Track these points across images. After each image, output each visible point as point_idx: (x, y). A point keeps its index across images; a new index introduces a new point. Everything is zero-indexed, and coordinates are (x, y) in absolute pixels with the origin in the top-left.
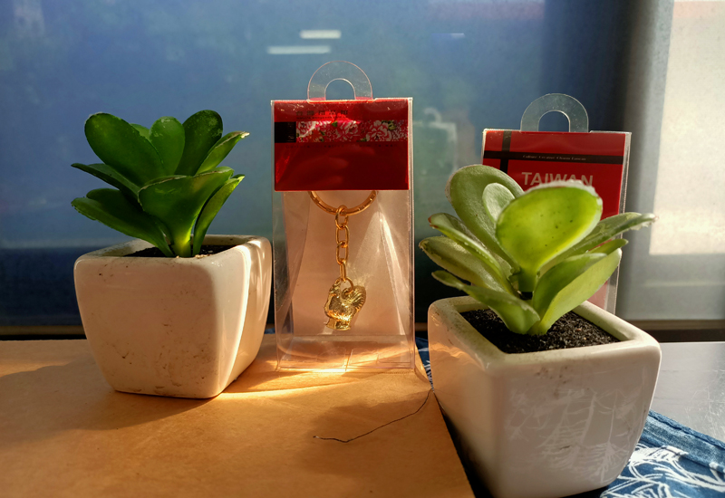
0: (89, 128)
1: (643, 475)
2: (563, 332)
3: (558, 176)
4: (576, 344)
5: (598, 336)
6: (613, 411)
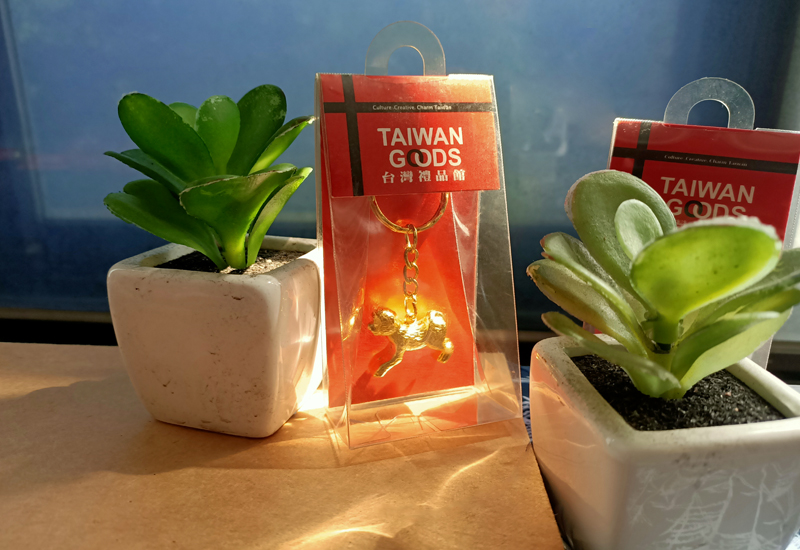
0: (122, 108)
2: (707, 398)
3: (710, 184)
4: (725, 418)
5: (753, 405)
6: (761, 492)
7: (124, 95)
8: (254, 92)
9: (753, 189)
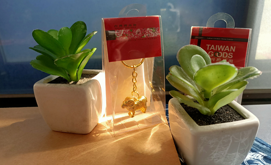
0: (33, 34)
2: (221, 114)
3: (221, 46)
4: (226, 120)
5: (235, 116)
6: (240, 140)
7: (34, 30)
8: (76, 24)
9: (235, 47)
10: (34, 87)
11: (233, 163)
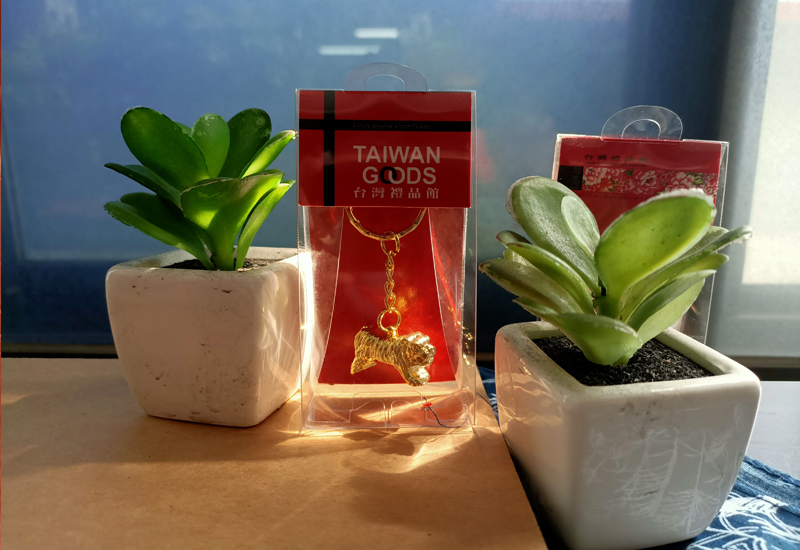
0: (125, 123)
1: (736, 527)
2: (649, 364)
4: (665, 377)
5: (689, 369)
6: (701, 454)
7: (128, 110)
8: (241, 116)
10: (107, 279)
11: (685, 518)
